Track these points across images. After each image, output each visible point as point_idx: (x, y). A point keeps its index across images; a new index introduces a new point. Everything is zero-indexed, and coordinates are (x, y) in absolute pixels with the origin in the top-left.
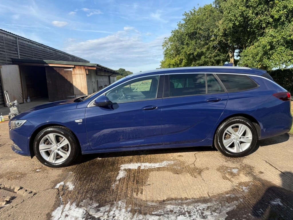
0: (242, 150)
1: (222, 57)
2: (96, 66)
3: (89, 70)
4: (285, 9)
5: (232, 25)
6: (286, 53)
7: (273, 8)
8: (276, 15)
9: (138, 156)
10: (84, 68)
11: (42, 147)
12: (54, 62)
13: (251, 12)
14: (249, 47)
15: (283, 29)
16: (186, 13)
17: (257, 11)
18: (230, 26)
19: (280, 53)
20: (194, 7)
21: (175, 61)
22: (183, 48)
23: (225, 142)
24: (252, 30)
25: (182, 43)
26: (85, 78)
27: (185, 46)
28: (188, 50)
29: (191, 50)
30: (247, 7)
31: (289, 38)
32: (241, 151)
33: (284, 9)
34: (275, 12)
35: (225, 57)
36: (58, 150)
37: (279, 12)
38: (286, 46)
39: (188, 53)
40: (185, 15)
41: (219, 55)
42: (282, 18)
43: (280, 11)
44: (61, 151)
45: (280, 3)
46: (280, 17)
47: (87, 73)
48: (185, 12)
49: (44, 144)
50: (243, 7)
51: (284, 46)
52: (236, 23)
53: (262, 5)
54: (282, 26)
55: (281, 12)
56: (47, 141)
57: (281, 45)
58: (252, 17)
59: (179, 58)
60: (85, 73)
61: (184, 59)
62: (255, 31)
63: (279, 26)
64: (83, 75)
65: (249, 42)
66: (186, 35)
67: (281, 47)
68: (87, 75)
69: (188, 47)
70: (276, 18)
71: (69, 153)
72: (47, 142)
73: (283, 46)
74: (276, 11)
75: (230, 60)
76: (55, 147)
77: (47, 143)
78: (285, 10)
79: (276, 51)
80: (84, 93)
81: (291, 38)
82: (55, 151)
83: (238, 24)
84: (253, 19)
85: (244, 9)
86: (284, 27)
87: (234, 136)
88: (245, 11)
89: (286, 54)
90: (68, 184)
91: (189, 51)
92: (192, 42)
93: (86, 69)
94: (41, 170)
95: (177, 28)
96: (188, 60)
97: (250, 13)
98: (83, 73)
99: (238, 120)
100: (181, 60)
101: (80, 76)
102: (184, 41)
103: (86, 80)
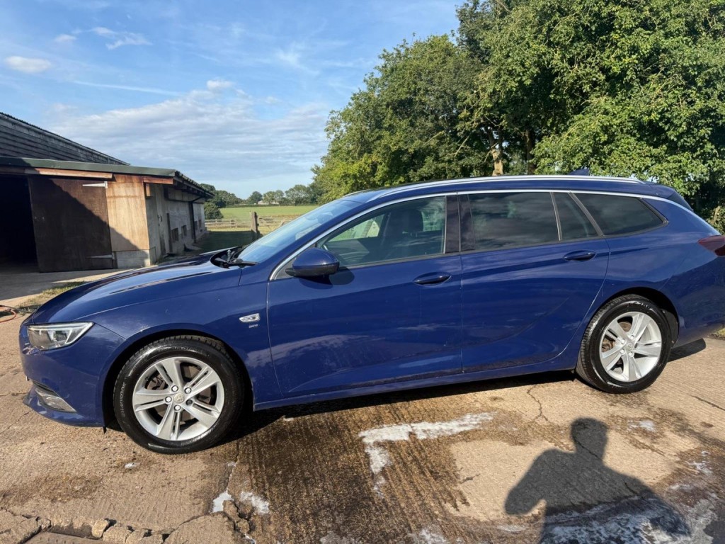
0: (640, 375)
1: (474, 160)
2: (173, 175)
3: (152, 185)
4: (634, 54)
5: (517, 84)
6: (639, 151)
7: (604, 50)
8: (614, 66)
9: (389, 405)
10: (140, 181)
11: (142, 398)
12: (54, 163)
13: (557, 56)
14: (549, 136)
15: (630, 98)
16: (386, 54)
17: (571, 56)
18: (512, 87)
19: (627, 151)
20: (405, 40)
21: (360, 167)
22: (379, 138)
23: (603, 356)
24: (558, 97)
25: (379, 125)
26: (142, 207)
27: (386, 134)
28: (392, 141)
29: (399, 141)
30: (550, 44)
31: (646, 118)
32: (639, 377)
33: (631, 54)
34: (613, 60)
35: (483, 160)
36: (189, 402)
37: (621, 60)
38: (639, 136)
39: (394, 149)
40: (384, 57)
41: (469, 155)
42: (628, 73)
43: (624, 56)
44: (195, 404)
45: (623, 40)
46: (624, 72)
47: (148, 194)
48: (385, 51)
49: (146, 387)
50: (540, 44)
51: (634, 136)
52: (524, 81)
53: (583, 43)
54: (627, 91)
55: (627, 60)
56: (155, 379)
57: (628, 132)
58: (563, 69)
59: (370, 161)
60: (143, 193)
61: (381, 164)
62: (565, 100)
63: (620, 90)
64: (138, 200)
65: (549, 125)
66: (388, 106)
67: (628, 138)
68: (147, 198)
69: (393, 133)
70: (616, 73)
71: (220, 409)
72: (155, 382)
73: (631, 136)
74: (615, 58)
75: (494, 166)
76: (178, 396)
77: (155, 385)
78: (634, 57)
79: (618, 147)
80: (140, 247)
81: (652, 118)
82: (177, 408)
83: (529, 83)
84: (564, 72)
85: (543, 48)
86: (632, 92)
87: (623, 341)
88: (544, 54)
89: (638, 153)
90: (246, 498)
91: (395, 145)
92: (402, 123)
93: (145, 184)
94: (137, 464)
95: (364, 88)
96: (390, 166)
97: (556, 59)
98: (137, 194)
99: (632, 302)
100: (374, 166)
101: (128, 201)
102: (383, 119)
103: (145, 213)
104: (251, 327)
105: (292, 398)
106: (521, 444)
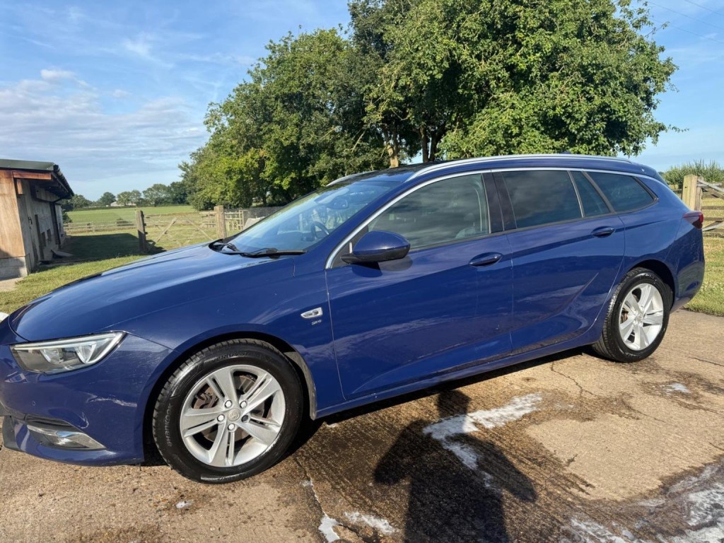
0: (648, 343)
1: (369, 157)
2: (52, 169)
3: (23, 181)
4: (538, 53)
5: (429, 78)
6: (543, 144)
7: (506, 49)
8: (521, 63)
10: (9, 177)
11: (191, 421)
13: (466, 52)
14: (453, 131)
15: (532, 94)
16: (272, 45)
17: (479, 52)
18: (424, 80)
19: (534, 144)
20: (290, 32)
21: (247, 162)
22: (271, 131)
23: (622, 327)
24: (466, 92)
25: (268, 118)
26: (12, 207)
27: (275, 127)
28: (286, 135)
29: (291, 136)
30: (459, 40)
31: (551, 113)
32: (647, 345)
33: (535, 52)
34: (519, 57)
35: (380, 155)
36: (244, 419)
37: (526, 58)
38: (543, 129)
39: (286, 143)
40: (271, 48)
41: (364, 152)
42: (533, 70)
43: (529, 54)
44: (251, 420)
45: (527, 39)
46: (529, 68)
47: (20, 192)
48: (271, 41)
49: (193, 407)
50: (450, 39)
51: (538, 129)
52: (435, 75)
53: (488, 40)
54: (531, 87)
55: (532, 58)
56: (203, 395)
57: (533, 126)
58: (472, 64)
59: (257, 157)
60: (14, 190)
61: (269, 159)
62: (472, 95)
63: (524, 87)
64: (8, 200)
65: (454, 119)
66: (276, 99)
67: (533, 131)
68: (18, 196)
69: (283, 128)
70: (522, 70)
71: (280, 420)
73: (536, 129)
74: (521, 56)
75: (389, 162)
76: (232, 413)
77: (204, 402)
78: (538, 55)
79: (525, 139)
80: (13, 254)
81: (557, 112)
82: (231, 427)
83: (440, 77)
84: (474, 67)
85: (453, 44)
86: (535, 89)
87: (635, 312)
88: (454, 49)
89: (543, 146)
91: (286, 139)
92: (292, 117)
93: (15, 180)
95: (251, 81)
96: (280, 162)
98: (6, 192)
100: (262, 162)
102: (272, 112)
103: (17, 214)
104: (314, 323)
105: (354, 400)
106: (589, 419)
